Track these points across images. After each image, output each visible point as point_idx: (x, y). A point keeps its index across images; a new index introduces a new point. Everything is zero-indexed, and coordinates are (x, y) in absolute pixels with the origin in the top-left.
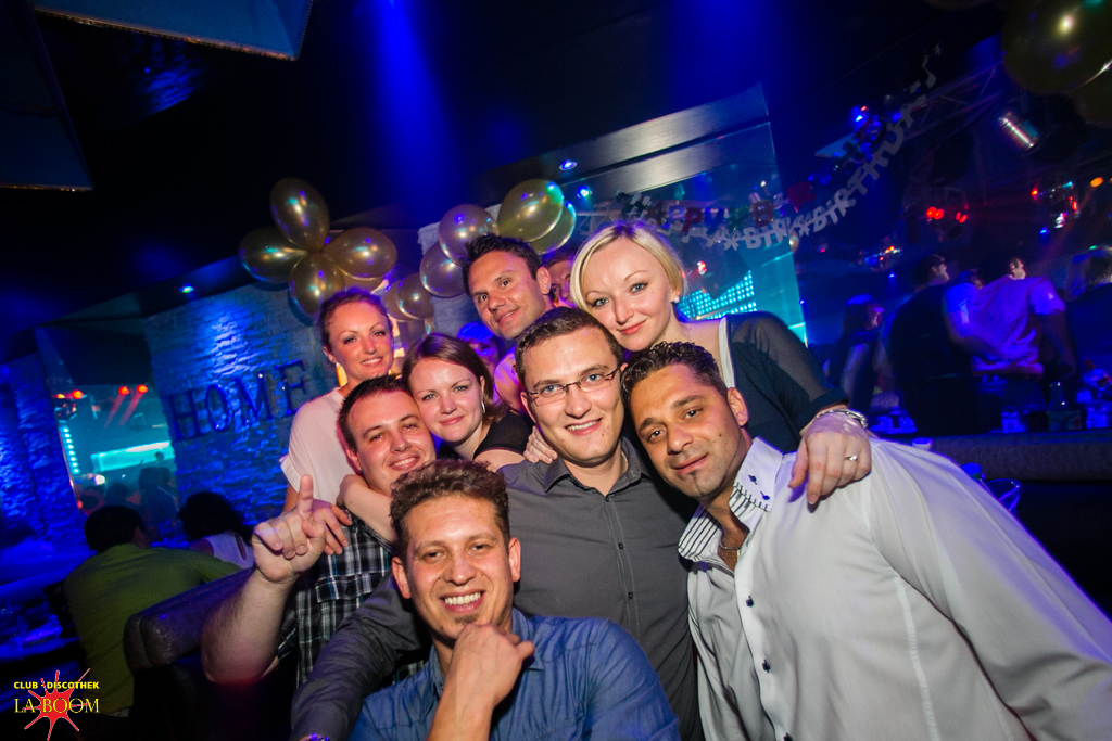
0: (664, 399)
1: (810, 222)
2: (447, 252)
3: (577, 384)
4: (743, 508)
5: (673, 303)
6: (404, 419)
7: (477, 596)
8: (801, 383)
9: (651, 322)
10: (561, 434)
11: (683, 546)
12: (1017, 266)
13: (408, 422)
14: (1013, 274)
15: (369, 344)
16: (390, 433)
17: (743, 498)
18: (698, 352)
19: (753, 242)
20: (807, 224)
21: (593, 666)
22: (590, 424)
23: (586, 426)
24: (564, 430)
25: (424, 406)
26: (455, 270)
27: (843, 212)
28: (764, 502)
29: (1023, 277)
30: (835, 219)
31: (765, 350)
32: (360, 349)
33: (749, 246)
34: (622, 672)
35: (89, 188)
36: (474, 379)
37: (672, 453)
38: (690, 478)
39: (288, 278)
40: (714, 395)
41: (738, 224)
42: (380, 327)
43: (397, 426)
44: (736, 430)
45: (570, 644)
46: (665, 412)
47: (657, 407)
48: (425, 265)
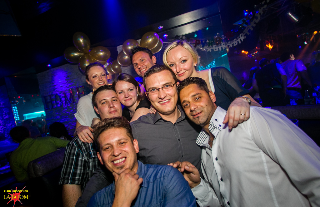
0: (189, 94)
1: (233, 43)
2: (125, 53)
3: (162, 88)
4: (213, 129)
5: (194, 66)
6: (113, 98)
7: (124, 159)
8: (235, 88)
9: (187, 72)
10: (157, 104)
11: (198, 141)
12: (292, 56)
13: (114, 99)
14: (291, 58)
15: (100, 78)
16: (108, 102)
17: (213, 126)
18: (200, 80)
19: (216, 49)
20: (232, 44)
21: (166, 184)
22: (167, 101)
23: (165, 101)
24: (158, 103)
25: (119, 95)
26: (128, 58)
27: (242, 40)
28: (220, 127)
29: (294, 59)
30: (240, 42)
31: (223, 78)
32: (98, 79)
33: (215, 50)
34: (175, 186)
35: (21, 35)
36: (135, 87)
37: (191, 111)
38: (197, 119)
39: (78, 61)
40: (205, 93)
41: (211, 44)
42: (104, 73)
43: (110, 100)
44: (212, 104)
45: (158, 176)
46: (189, 99)
47: (187, 97)
48: (119, 57)
